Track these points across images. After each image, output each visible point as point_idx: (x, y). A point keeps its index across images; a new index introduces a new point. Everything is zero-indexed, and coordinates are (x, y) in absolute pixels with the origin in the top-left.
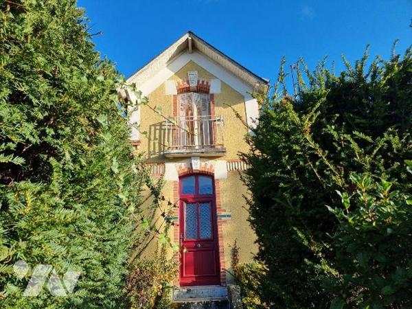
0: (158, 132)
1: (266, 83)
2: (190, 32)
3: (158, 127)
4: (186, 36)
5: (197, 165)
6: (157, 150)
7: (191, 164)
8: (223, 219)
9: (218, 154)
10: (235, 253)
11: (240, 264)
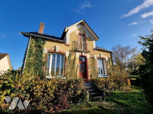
0: (74, 43)
1: (99, 38)
2: (83, 20)
3: (74, 42)
4: (83, 21)
5: (84, 54)
6: (74, 48)
7: (82, 54)
8: (89, 68)
9: (88, 52)
10: (91, 75)
11: (92, 78)
